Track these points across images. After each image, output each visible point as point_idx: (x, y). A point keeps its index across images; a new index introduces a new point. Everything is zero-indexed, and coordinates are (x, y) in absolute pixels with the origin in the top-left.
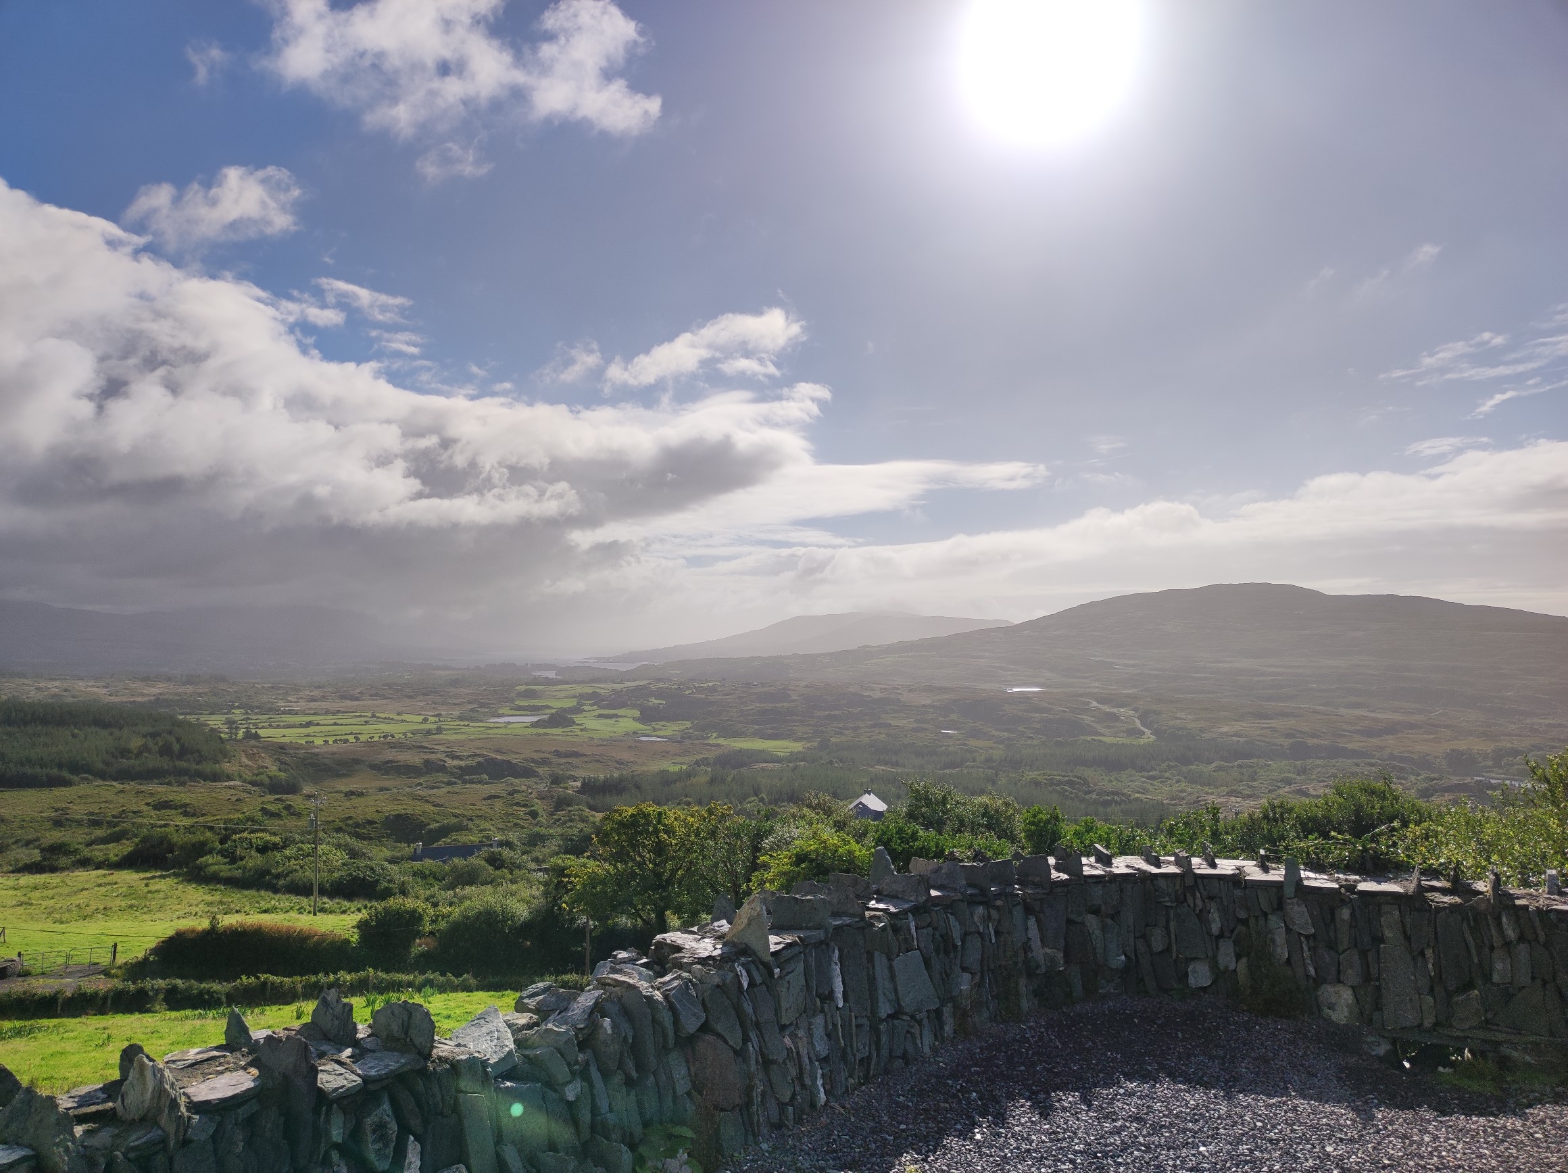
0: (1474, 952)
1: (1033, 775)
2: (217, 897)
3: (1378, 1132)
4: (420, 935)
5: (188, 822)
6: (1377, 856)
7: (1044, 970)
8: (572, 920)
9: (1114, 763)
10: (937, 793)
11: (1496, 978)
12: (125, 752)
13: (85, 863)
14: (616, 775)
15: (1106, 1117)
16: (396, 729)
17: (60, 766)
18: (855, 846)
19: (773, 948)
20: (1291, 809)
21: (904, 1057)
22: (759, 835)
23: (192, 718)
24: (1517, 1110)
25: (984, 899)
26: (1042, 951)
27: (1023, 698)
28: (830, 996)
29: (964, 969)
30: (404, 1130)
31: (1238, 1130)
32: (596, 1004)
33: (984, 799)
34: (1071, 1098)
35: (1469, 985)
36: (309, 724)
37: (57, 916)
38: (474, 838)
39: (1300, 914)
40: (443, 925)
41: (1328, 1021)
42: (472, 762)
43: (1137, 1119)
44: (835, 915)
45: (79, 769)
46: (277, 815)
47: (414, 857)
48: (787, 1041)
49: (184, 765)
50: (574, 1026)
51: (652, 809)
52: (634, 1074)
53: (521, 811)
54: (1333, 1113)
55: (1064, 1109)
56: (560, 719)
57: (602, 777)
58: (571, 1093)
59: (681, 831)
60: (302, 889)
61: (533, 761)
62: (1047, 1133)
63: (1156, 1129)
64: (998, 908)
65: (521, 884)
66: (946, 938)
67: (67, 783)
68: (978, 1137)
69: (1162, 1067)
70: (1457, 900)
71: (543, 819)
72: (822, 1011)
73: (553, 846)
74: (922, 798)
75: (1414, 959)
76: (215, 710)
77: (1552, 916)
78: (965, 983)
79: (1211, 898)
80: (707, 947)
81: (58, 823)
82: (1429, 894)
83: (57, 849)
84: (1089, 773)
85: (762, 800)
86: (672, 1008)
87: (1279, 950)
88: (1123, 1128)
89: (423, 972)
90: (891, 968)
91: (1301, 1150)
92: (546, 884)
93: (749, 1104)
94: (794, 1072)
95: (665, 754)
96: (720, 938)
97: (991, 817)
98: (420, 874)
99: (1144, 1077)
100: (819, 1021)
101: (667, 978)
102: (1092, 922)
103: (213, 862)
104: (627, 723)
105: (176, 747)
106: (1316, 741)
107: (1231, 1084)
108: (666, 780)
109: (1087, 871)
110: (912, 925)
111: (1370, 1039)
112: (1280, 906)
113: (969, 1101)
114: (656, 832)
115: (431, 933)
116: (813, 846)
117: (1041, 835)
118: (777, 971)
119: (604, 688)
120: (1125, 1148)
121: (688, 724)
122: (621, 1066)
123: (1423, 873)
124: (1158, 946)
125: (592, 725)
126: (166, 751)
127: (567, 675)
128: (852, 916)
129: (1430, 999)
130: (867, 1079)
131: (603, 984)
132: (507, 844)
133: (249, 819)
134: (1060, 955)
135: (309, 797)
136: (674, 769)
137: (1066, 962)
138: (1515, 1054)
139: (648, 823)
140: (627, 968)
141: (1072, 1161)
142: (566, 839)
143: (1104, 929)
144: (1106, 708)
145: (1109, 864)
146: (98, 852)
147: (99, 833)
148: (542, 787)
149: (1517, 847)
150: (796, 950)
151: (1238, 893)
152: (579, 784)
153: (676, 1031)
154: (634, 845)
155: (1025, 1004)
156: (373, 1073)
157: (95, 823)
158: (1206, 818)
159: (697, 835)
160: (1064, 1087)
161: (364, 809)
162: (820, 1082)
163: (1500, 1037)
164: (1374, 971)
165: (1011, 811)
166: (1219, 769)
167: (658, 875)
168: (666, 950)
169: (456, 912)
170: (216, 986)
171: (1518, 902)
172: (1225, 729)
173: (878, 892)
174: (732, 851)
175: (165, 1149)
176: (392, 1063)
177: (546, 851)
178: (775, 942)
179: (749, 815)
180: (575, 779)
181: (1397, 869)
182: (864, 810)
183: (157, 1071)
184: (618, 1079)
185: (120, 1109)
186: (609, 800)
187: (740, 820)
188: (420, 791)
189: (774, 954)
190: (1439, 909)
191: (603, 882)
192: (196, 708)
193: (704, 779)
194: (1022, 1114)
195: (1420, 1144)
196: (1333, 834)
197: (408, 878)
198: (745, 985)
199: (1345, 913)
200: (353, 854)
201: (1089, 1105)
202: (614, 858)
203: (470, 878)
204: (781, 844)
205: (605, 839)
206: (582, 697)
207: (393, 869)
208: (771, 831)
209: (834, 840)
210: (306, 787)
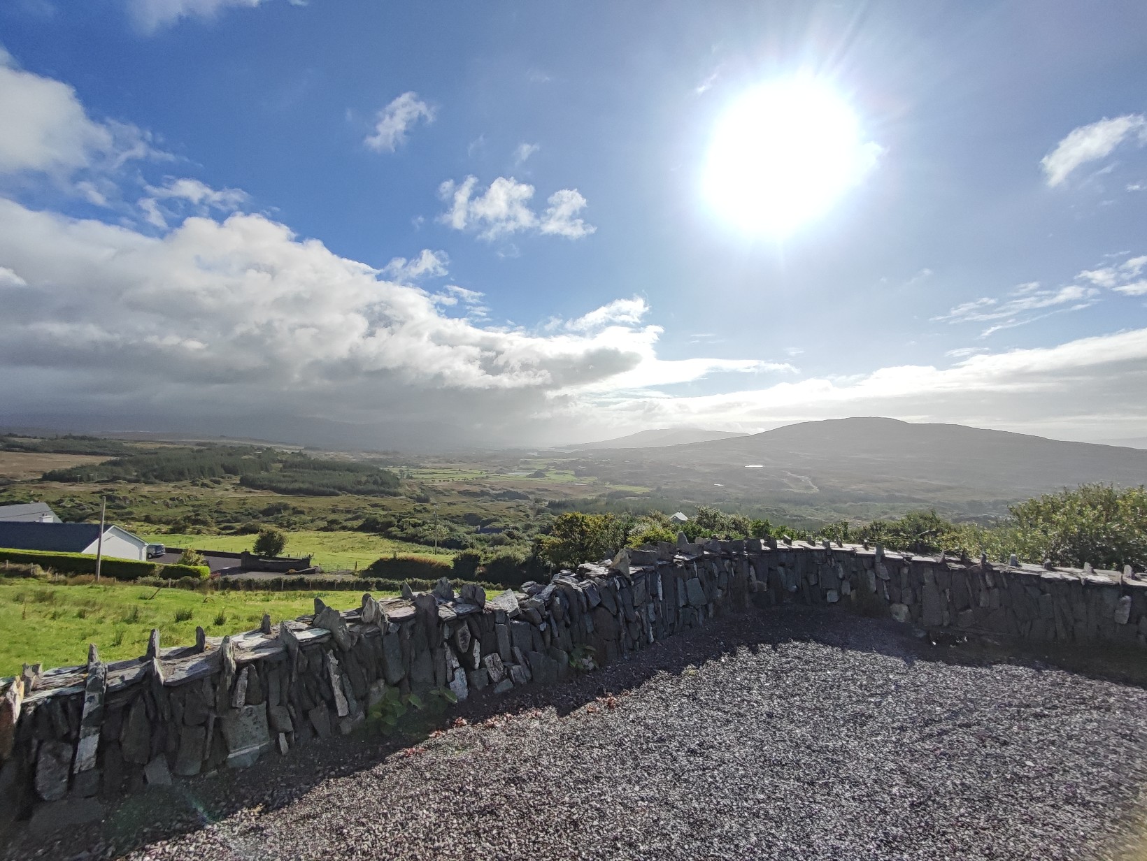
0: (970, 592)
1: (758, 506)
2: (396, 545)
3: (916, 671)
4: (480, 565)
5: (385, 513)
6: (923, 544)
7: (757, 590)
8: (544, 563)
9: (798, 502)
10: (711, 512)
11: (981, 604)
12: (359, 483)
13: (344, 528)
14: (564, 499)
15: (783, 656)
16: (469, 477)
17: (334, 488)
18: (671, 535)
19: (631, 573)
20: (885, 525)
21: (690, 625)
22: (628, 529)
23: (386, 469)
24: (989, 665)
25: (729, 556)
26: (756, 582)
27: (754, 470)
28: (657, 595)
29: (719, 588)
30: (473, 637)
31: (847, 666)
32: (553, 591)
33: (733, 516)
34: (767, 647)
35: (968, 607)
36: (433, 473)
37: (334, 550)
38: (502, 525)
39: (883, 570)
40: (489, 561)
41: (895, 620)
42: (501, 492)
43: (799, 658)
44: (660, 560)
45: (343, 489)
46: (420, 512)
47: (477, 532)
48: (637, 613)
49: (383, 489)
50: (544, 600)
51: (580, 515)
52: (569, 622)
53: (522, 514)
54: (894, 661)
55: (764, 652)
56: (539, 474)
57: (557, 500)
58: (542, 627)
59: (592, 525)
60: (431, 543)
61: (527, 492)
62: (755, 661)
63: (807, 662)
64: (736, 561)
65: (522, 546)
66: (711, 573)
67: (337, 495)
68: (723, 660)
69: (812, 637)
70: (963, 567)
71: (531, 518)
72: (653, 602)
73: (536, 529)
74: (704, 515)
75: (940, 594)
76: (394, 465)
77: (1012, 577)
78: (719, 594)
79: (839, 561)
80: (602, 570)
81: (334, 511)
82: (948, 564)
83: (334, 522)
84: (785, 506)
85: (629, 513)
86: (586, 595)
87: (872, 587)
88: (791, 661)
89: (480, 581)
90: (685, 585)
91: (876, 676)
92: (533, 546)
93: (619, 639)
94: (639, 627)
95: (586, 491)
96: (608, 567)
97: (736, 525)
98: (479, 539)
99: (802, 640)
100: (651, 606)
101: (584, 583)
102: (781, 569)
103: (394, 530)
104: (569, 477)
105: (380, 481)
106: (900, 494)
107: (844, 646)
108: (586, 502)
109: (779, 547)
110: (695, 566)
111: (916, 630)
112: (873, 566)
113: (719, 646)
114: (581, 525)
115: (484, 565)
116: (652, 534)
117: (760, 533)
118: (633, 582)
119: (559, 461)
120: (791, 670)
121: (596, 478)
122: (564, 617)
123: (947, 553)
124: (813, 582)
125: (553, 477)
126: (375, 483)
127: (542, 455)
128: (667, 560)
129: (946, 613)
130: (672, 633)
131: (556, 583)
132: (516, 528)
133: (409, 513)
134: (765, 584)
135: (433, 504)
136: (589, 498)
137: (768, 588)
138: (989, 640)
139: (578, 521)
140: (567, 577)
141: (766, 674)
142: (540, 526)
143: (786, 573)
144: (795, 476)
145: (790, 543)
146: (349, 524)
147: (350, 516)
148: (531, 504)
149: (1000, 545)
150: (642, 574)
151: (853, 559)
152: (547, 503)
153: (588, 604)
154: (572, 531)
155: (748, 605)
156: (461, 612)
157: (348, 512)
158: (842, 528)
159: (600, 527)
160: (765, 643)
161: (455, 510)
162: (651, 632)
163: (982, 632)
164: (919, 599)
165: (746, 522)
166: (851, 506)
167: (582, 544)
168: (583, 571)
169: (495, 557)
170: (396, 582)
171: (995, 569)
172: (854, 487)
173: (680, 551)
174: (615, 536)
175: (380, 635)
176: (467, 609)
177: (533, 532)
178: (632, 570)
179: (624, 520)
180: (545, 501)
181: (934, 551)
182: (676, 520)
183: (377, 604)
184: (563, 623)
185: (363, 619)
186: (560, 511)
187: (619, 521)
188: (479, 504)
189: (631, 575)
190: (953, 571)
191: (558, 546)
192: (387, 463)
193: (603, 503)
194: (744, 653)
195: (937, 677)
196: (902, 533)
197: (474, 541)
198: (618, 587)
199: (906, 570)
200: (452, 530)
201: (776, 651)
202: (564, 536)
203: (500, 542)
204: (637, 532)
205: (559, 528)
206: (549, 465)
207: (468, 537)
208: (633, 527)
209: (662, 532)
210: (432, 500)
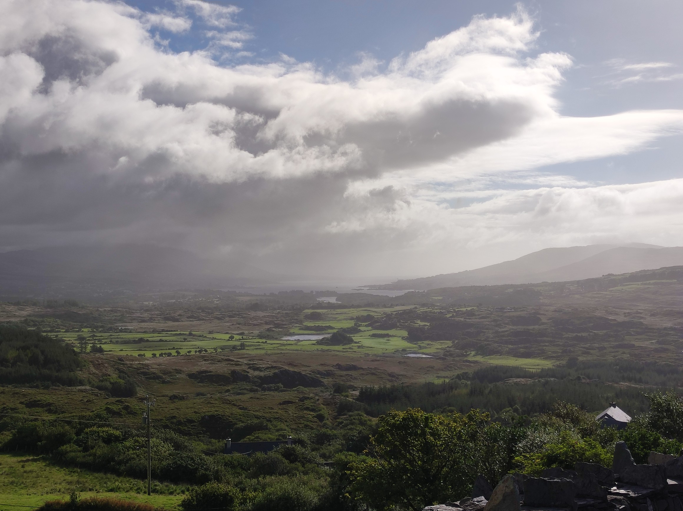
2: (75, 478)
5: (52, 417)
8: (354, 507)
12: (4, 362)
14: (389, 386)
16: (208, 345)
18: (599, 449)
22: (513, 440)
23: (52, 335)
38: (272, 436)
40: (250, 506)
42: (270, 373)
44: (580, 496)
46: (118, 414)
47: (225, 450)
49: (46, 371)
51: (420, 414)
53: (311, 415)
56: (341, 338)
57: (376, 387)
59: (445, 434)
60: (139, 474)
61: (319, 373)
65: (311, 475)
71: (328, 422)
73: (337, 444)
74: (663, 410)
76: (69, 328)
85: (516, 410)
92: (332, 476)
95: (430, 369)
98: (230, 465)
103: (71, 450)
104: (397, 342)
105: (41, 358)
108: (431, 390)
114: (424, 434)
116: (562, 449)
119: (377, 312)
121: (449, 343)
125: (368, 343)
126: (34, 361)
127: (346, 301)
128: (595, 498)
132: (300, 442)
133: (98, 416)
135: (142, 399)
136: (438, 382)
139: (417, 426)
148: (327, 395)
152: (357, 393)
154: (406, 446)
159: (459, 437)
161: (185, 410)
167: (426, 471)
169: (260, 496)
173: (618, 481)
174: (489, 452)
177: (331, 448)
180: (354, 389)
182: (610, 420)
186: (382, 407)
187: (497, 426)
188: (228, 397)
191: (380, 475)
193: (464, 391)
197: (221, 468)
200: (178, 446)
203: (270, 469)
204: (533, 447)
205: (381, 439)
206: (359, 319)
207: (209, 460)
208: (524, 436)
209: (581, 444)
210: (141, 392)
